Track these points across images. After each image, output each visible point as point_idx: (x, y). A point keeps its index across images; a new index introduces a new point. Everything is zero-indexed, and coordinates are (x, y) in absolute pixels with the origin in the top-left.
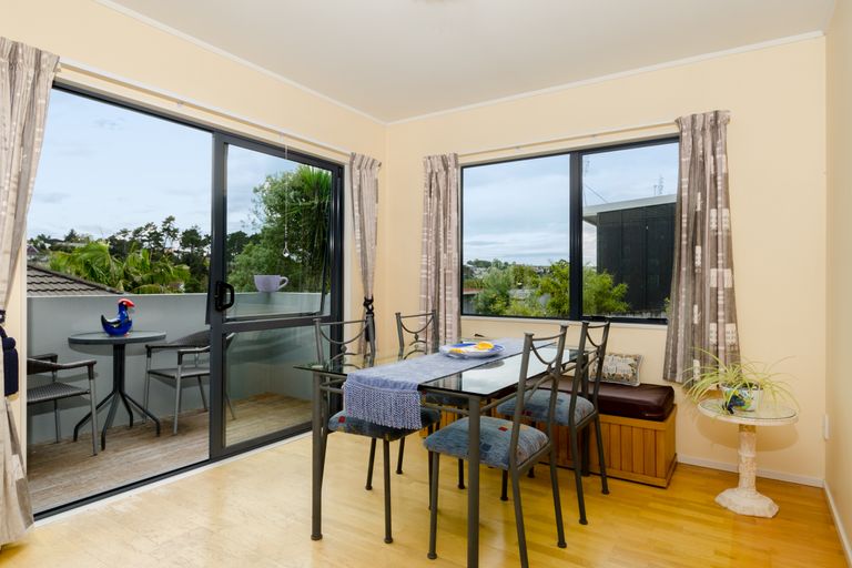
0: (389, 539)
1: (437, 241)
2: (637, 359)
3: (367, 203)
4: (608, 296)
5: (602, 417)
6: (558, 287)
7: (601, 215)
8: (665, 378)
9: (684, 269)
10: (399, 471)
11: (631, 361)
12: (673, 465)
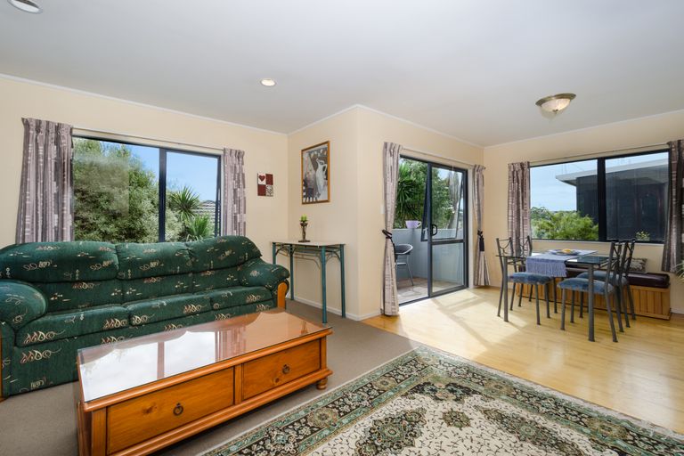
0: (539, 324)
1: (518, 203)
2: (645, 260)
3: (480, 186)
4: (590, 232)
5: (632, 287)
6: (552, 226)
7: (579, 179)
8: (663, 270)
9: (674, 216)
10: (511, 309)
11: (641, 261)
12: (670, 314)
